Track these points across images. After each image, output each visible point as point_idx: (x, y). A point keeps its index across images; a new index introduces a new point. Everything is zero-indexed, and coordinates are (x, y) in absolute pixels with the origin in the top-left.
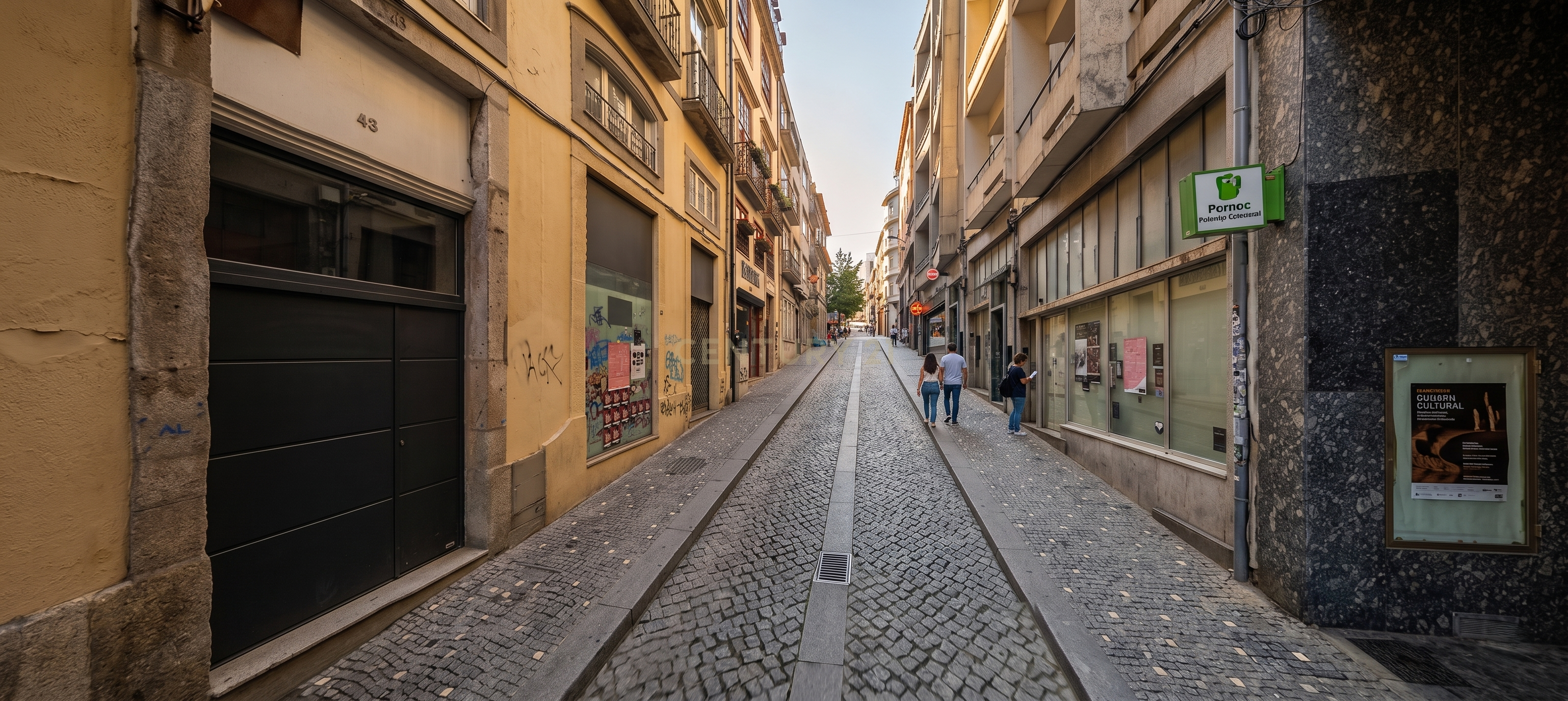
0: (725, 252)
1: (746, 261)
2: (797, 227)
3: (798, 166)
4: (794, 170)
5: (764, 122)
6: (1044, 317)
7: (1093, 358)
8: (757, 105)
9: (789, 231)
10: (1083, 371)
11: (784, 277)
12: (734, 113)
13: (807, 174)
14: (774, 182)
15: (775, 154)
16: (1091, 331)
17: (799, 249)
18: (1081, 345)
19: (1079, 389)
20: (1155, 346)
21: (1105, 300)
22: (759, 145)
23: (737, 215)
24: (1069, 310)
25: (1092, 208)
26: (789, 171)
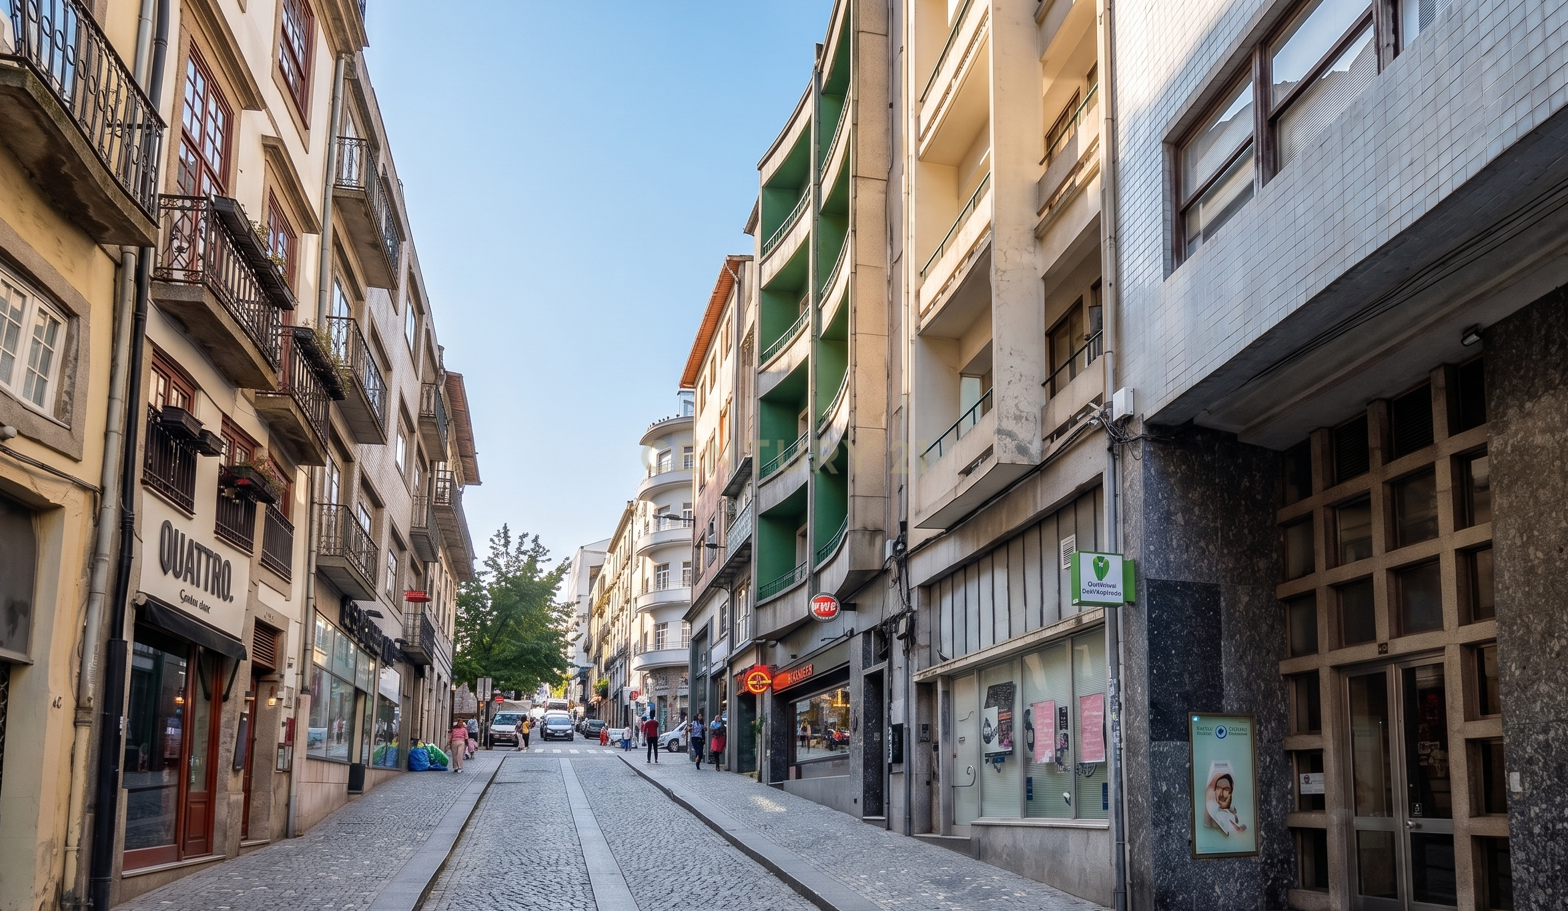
0: (97, 494)
1: (179, 523)
2: (376, 449)
3: (393, 287)
4: (376, 298)
5: (274, 150)
6: (950, 679)
7: (1006, 728)
8: (253, 101)
9: (347, 458)
10: (995, 747)
11: (324, 577)
12: (165, 111)
13: (420, 310)
14: (304, 315)
15: (309, 245)
16: (1002, 696)
17: (377, 504)
18: (993, 714)
19: (989, 769)
20: (1060, 709)
21: (1016, 658)
22: (254, 212)
23: (153, 389)
24: (979, 669)
25: (1001, 557)
26: (359, 296)
